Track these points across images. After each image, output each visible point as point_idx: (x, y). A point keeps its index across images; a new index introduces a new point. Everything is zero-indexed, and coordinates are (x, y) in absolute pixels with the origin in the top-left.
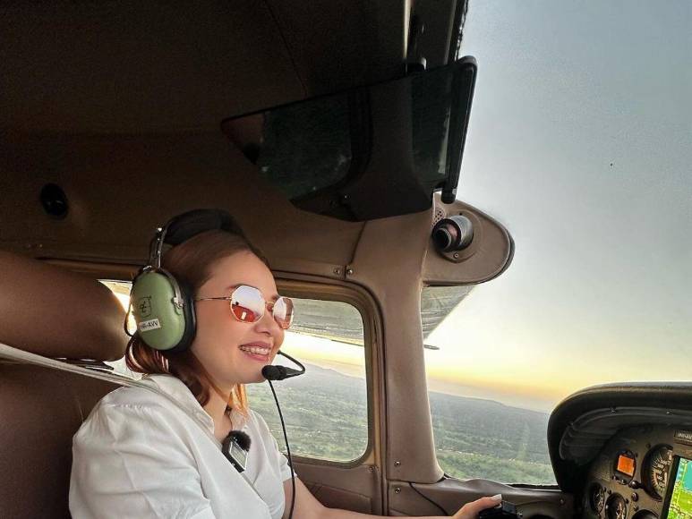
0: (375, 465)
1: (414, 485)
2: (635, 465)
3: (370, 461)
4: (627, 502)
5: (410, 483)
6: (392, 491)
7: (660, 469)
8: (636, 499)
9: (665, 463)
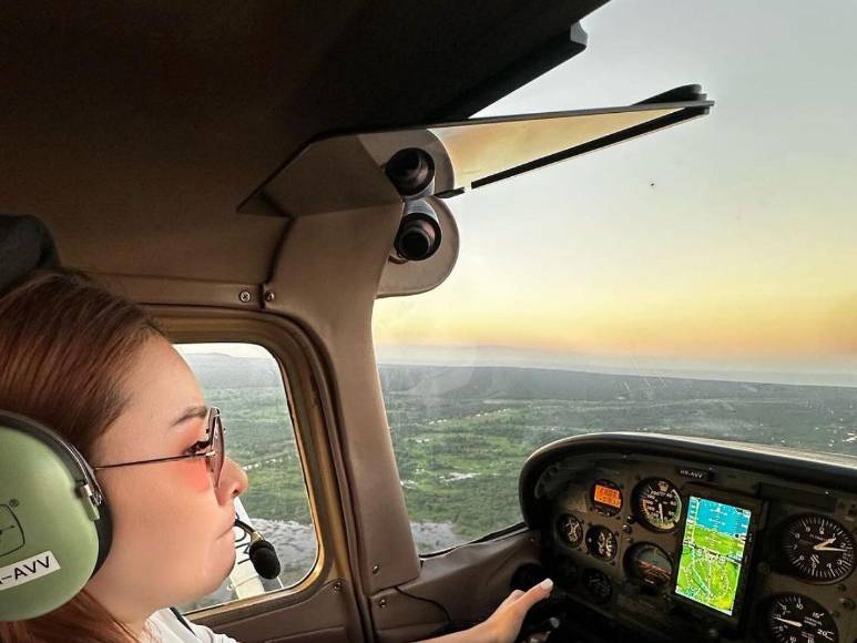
0: (341, 579)
1: (402, 588)
2: (621, 497)
3: (333, 576)
4: (617, 534)
5: (395, 587)
6: (375, 608)
7: (650, 499)
8: (629, 531)
9: (657, 494)
